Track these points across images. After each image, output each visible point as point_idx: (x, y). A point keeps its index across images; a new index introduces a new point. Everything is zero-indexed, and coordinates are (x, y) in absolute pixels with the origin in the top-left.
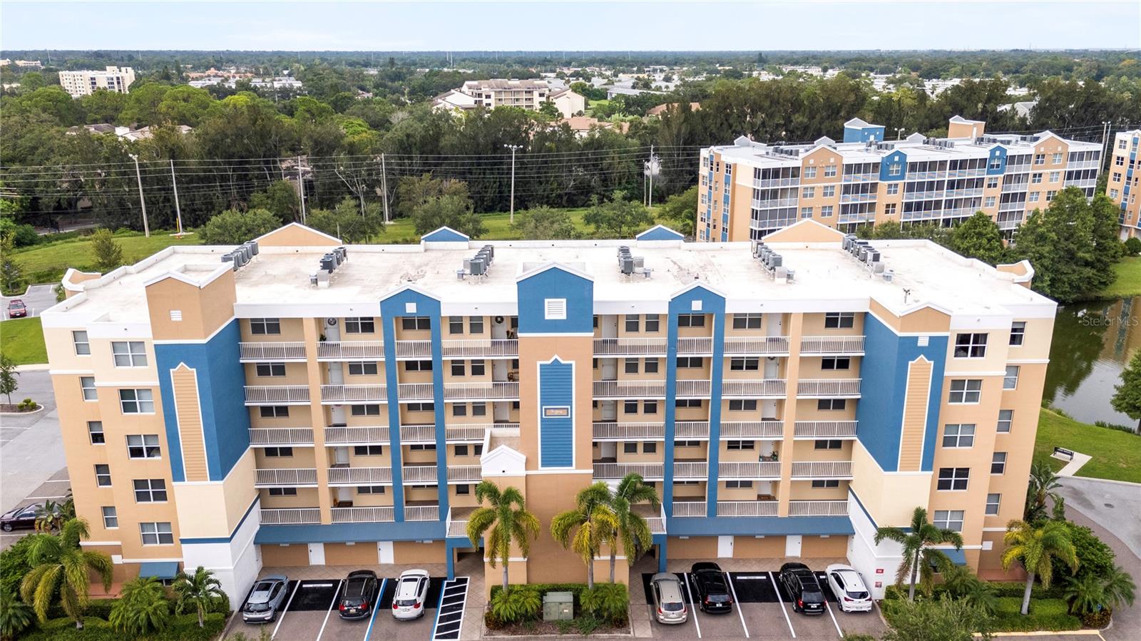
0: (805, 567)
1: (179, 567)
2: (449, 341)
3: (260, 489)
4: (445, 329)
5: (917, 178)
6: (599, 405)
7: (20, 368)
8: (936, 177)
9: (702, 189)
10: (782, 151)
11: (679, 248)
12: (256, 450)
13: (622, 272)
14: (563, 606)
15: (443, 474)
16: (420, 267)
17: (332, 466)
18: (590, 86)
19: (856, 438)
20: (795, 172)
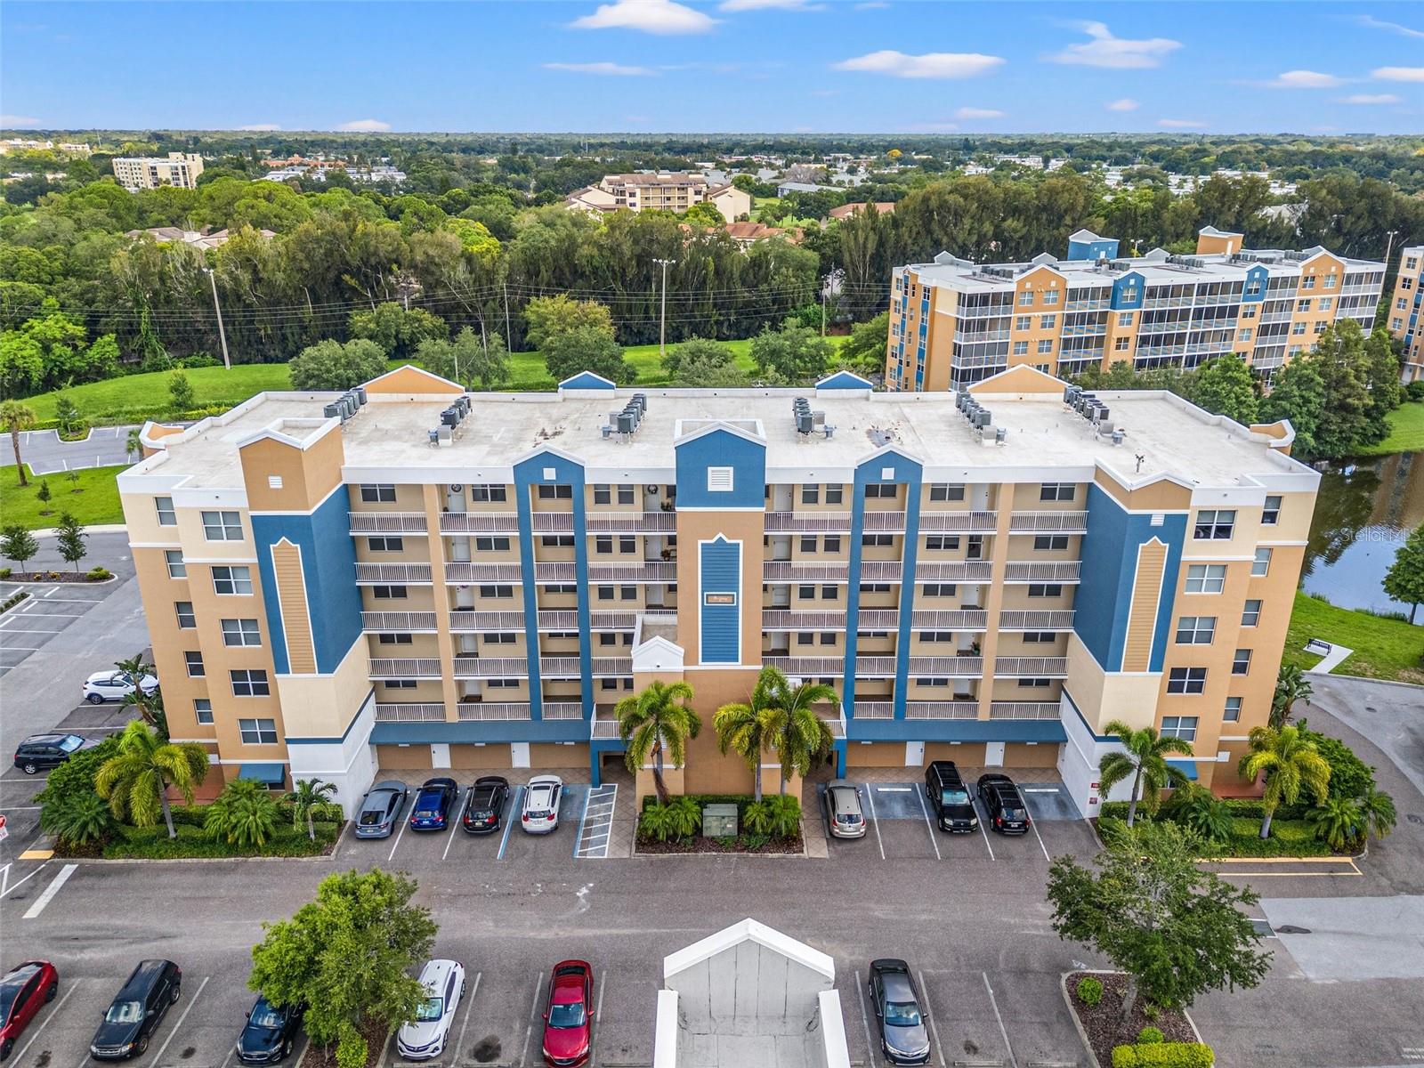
0: (1008, 779)
1: (285, 769)
2: (593, 512)
3: (374, 682)
4: (589, 498)
5: (1156, 306)
6: (769, 589)
7: (88, 529)
8: (1179, 305)
9: (894, 318)
10: (992, 272)
11: (867, 399)
12: (369, 636)
13: (799, 431)
14: (726, 820)
15: (587, 666)
16: (558, 421)
17: (458, 655)
18: (756, 180)
19: (1072, 631)
20: (1008, 299)
